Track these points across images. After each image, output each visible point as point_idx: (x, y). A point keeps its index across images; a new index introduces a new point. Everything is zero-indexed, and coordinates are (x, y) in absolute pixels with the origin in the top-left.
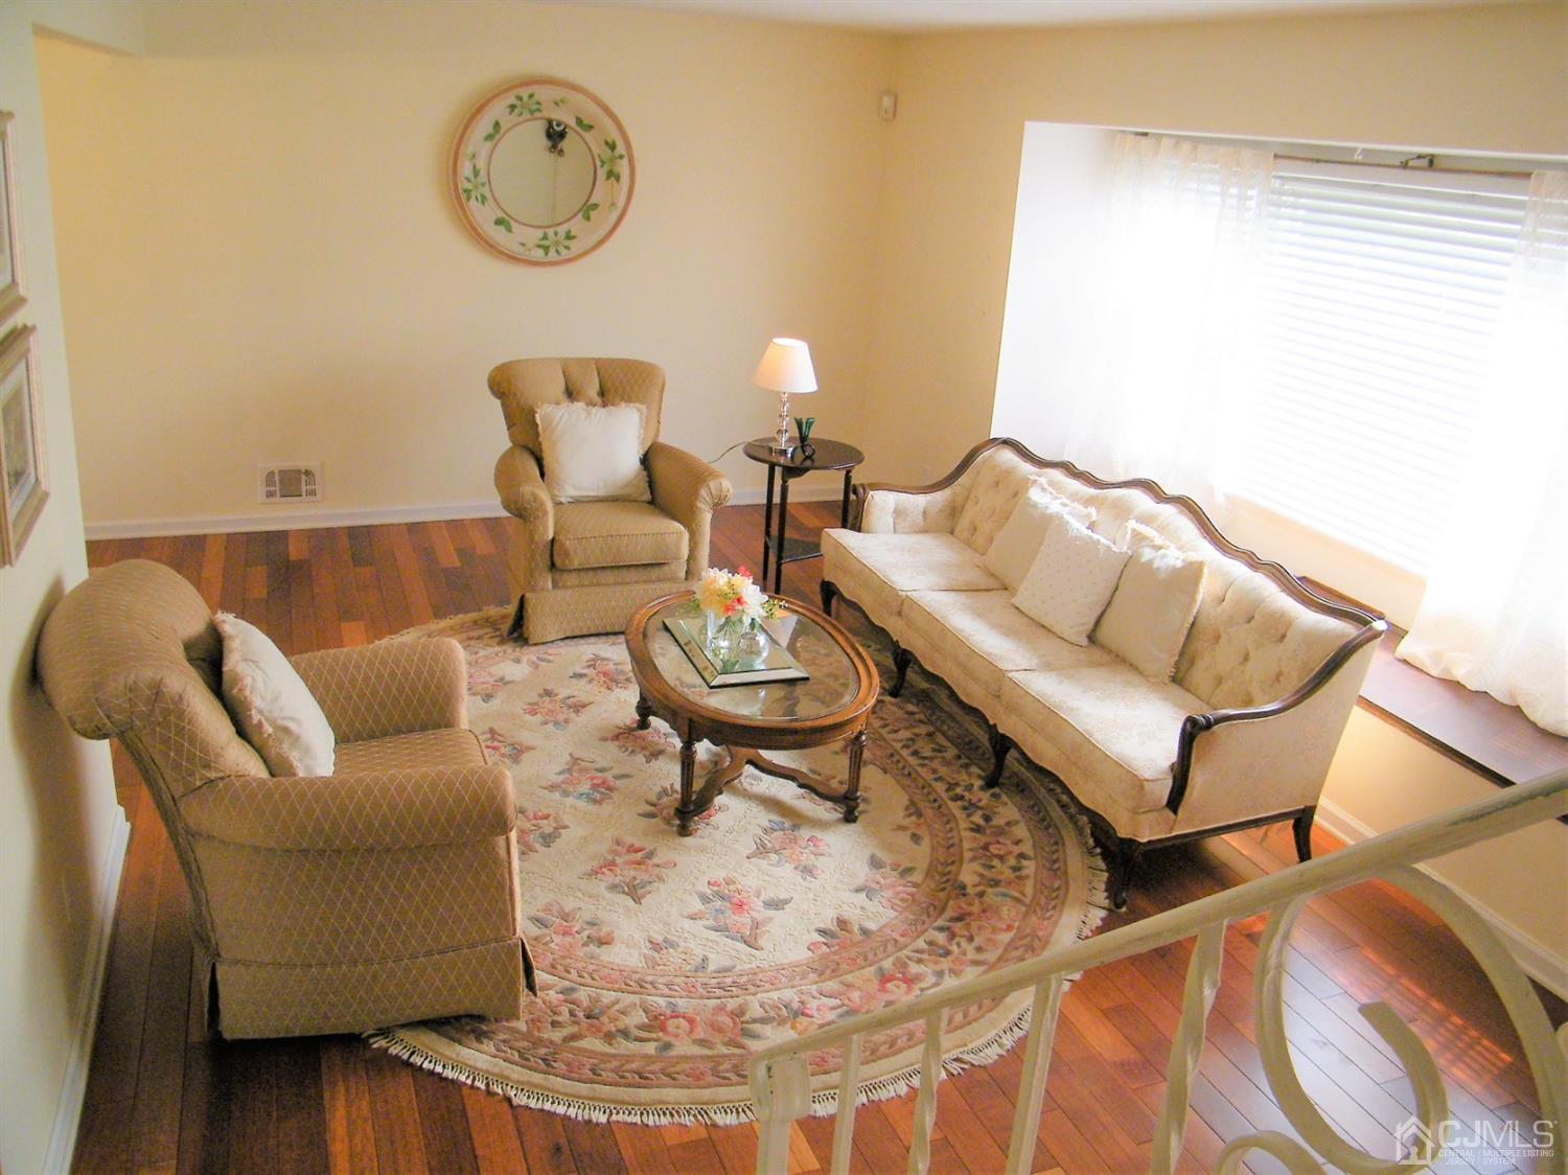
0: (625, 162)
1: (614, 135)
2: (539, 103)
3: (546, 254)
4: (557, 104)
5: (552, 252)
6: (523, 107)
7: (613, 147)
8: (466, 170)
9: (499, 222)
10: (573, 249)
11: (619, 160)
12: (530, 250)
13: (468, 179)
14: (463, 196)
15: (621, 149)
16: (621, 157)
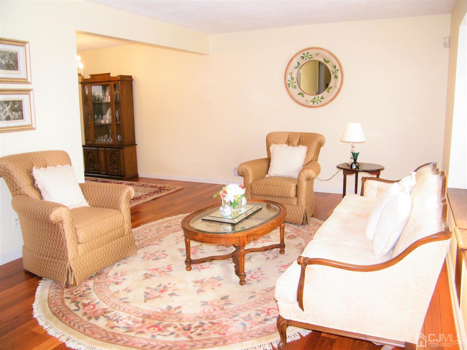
0: (339, 72)
1: (335, 63)
2: (311, 55)
3: (313, 104)
4: (317, 55)
5: (316, 103)
6: (306, 57)
7: (335, 67)
8: (289, 78)
9: (300, 94)
10: (322, 102)
11: (337, 71)
12: (308, 103)
13: (289, 81)
14: (288, 86)
15: (338, 68)
16: (338, 70)
